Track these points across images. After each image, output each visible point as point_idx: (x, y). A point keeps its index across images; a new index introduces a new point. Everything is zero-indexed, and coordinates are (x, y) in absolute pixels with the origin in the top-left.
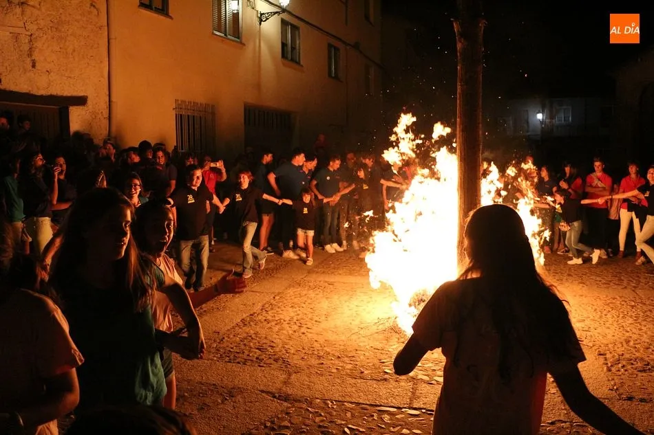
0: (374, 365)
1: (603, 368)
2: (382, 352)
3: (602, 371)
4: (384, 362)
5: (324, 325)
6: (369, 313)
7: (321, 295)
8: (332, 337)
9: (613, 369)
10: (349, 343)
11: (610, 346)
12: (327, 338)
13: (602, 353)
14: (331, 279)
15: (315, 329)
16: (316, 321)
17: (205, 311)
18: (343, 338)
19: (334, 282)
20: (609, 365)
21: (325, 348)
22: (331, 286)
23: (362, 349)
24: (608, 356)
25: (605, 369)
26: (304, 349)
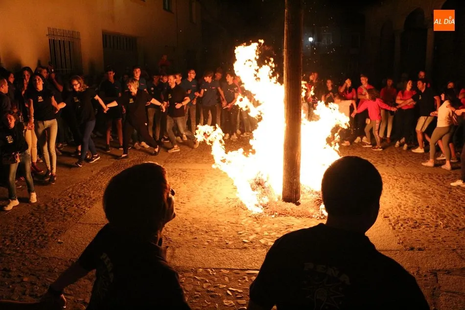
0: (234, 237)
1: (390, 227)
2: (237, 225)
3: (390, 229)
4: (240, 234)
5: (188, 206)
6: (218, 193)
7: (179, 180)
8: (197, 216)
9: (396, 227)
10: (211, 220)
11: (390, 210)
12: (194, 217)
13: (386, 216)
14: (184, 167)
15: (183, 210)
16: (181, 203)
17: (94, 200)
18: (205, 216)
19: (186, 169)
20: (393, 225)
21: (195, 225)
22: (185, 173)
23: (222, 224)
24: (391, 218)
25: (391, 227)
26: (178, 227)
